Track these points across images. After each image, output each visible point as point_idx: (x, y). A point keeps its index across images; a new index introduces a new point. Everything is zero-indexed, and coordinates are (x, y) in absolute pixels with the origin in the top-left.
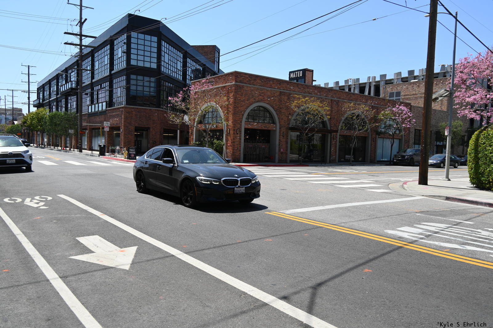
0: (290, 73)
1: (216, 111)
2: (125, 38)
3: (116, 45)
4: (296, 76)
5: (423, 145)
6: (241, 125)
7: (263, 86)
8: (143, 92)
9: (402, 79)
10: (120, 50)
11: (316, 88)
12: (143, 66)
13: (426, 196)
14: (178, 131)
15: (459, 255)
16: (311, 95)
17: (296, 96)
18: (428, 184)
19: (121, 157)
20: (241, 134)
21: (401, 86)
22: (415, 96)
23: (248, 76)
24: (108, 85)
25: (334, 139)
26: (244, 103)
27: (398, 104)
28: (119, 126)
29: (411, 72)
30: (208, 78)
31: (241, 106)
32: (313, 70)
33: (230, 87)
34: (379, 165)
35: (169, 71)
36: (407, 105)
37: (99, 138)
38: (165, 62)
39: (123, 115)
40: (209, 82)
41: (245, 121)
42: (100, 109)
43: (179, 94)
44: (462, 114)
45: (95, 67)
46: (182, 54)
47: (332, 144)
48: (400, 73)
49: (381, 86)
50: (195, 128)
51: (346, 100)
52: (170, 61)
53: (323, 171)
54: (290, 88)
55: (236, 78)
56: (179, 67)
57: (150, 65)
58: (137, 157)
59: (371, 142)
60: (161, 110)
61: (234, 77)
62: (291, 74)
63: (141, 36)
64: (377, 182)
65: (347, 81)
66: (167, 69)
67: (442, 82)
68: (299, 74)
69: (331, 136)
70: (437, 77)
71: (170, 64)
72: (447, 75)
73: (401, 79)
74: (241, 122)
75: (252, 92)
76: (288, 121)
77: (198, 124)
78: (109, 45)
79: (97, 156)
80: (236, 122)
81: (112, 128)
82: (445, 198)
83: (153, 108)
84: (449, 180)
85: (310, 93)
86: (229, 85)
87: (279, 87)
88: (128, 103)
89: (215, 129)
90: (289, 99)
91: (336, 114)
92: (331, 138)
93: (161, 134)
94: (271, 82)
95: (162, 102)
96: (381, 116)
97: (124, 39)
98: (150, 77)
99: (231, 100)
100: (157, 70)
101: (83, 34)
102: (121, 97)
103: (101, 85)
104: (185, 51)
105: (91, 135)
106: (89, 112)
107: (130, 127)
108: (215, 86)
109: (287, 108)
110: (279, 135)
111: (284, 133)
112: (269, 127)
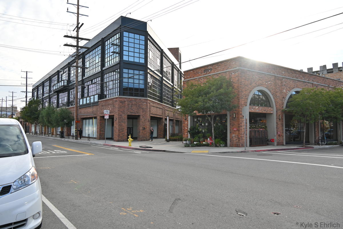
2: (117, 38)
8: (134, 85)
9: (328, 70)
12: (133, 61)
16: (298, 80)
29: (335, 65)
38: (150, 58)
41: (249, 105)
42: (92, 101)
45: (86, 66)
46: (160, 53)
48: (325, 66)
52: (153, 58)
55: (240, 63)
56: (158, 64)
57: (139, 60)
60: (148, 100)
63: (132, 35)
66: (151, 65)
74: (246, 106)
76: (282, 104)
78: (100, 47)
80: (242, 106)
85: (297, 77)
87: (274, 72)
88: (120, 93)
90: (282, 83)
93: (149, 121)
98: (139, 70)
99: (236, 85)
100: (145, 65)
101: (79, 37)
102: (113, 89)
103: (92, 81)
104: (162, 50)
105: (82, 124)
106: (80, 104)
107: (123, 115)
108: (213, 73)
109: (281, 92)
110: (276, 118)
111: (280, 116)
112: (268, 110)
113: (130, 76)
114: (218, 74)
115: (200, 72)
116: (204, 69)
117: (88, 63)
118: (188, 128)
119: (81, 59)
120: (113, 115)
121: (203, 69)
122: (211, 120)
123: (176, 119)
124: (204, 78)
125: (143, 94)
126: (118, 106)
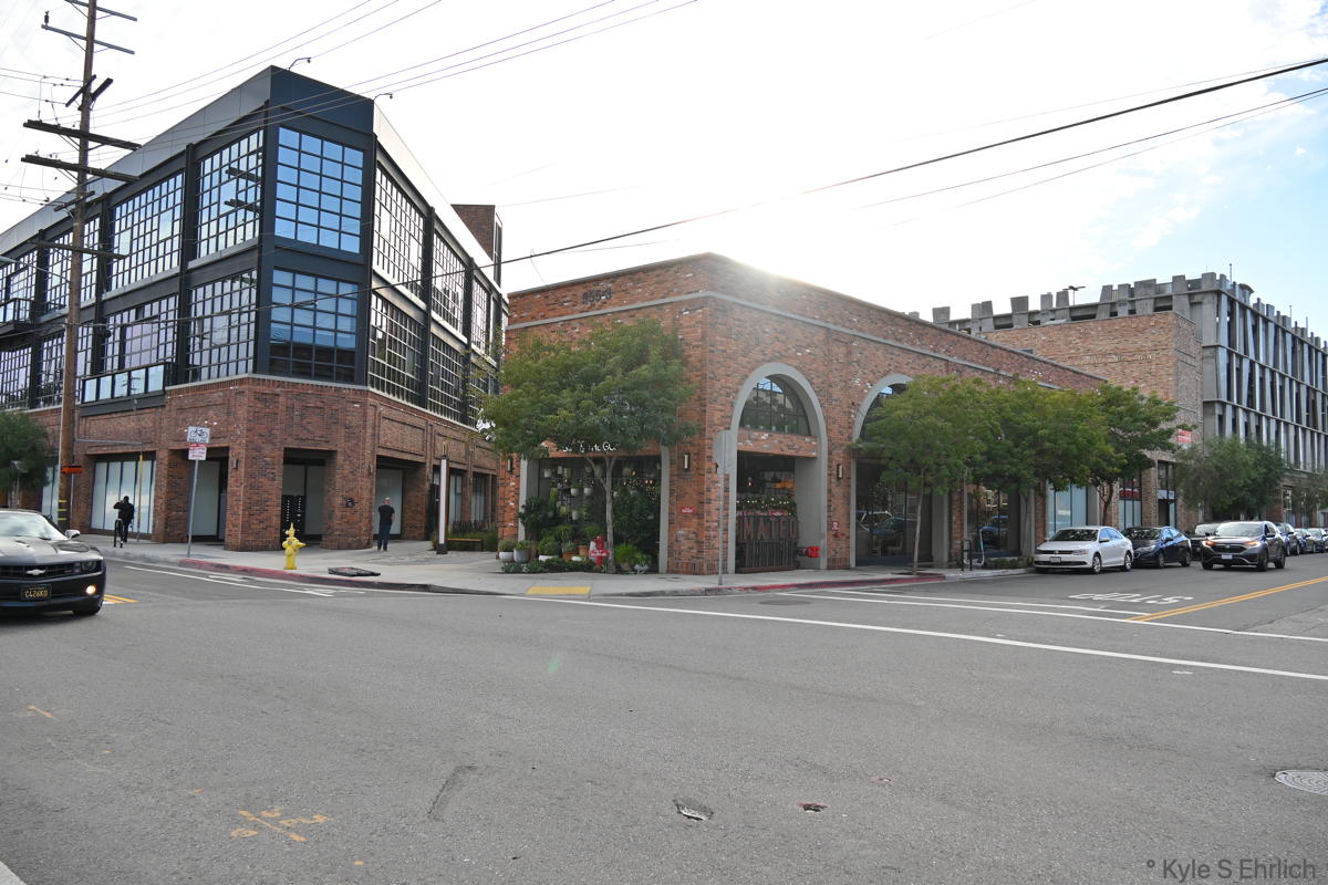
2: (253, 148)
8: (314, 333)
9: (996, 319)
12: (314, 242)
21: (1033, 335)
26: (733, 365)
28: (224, 446)
31: (728, 373)
33: (686, 307)
35: (391, 266)
38: (383, 238)
41: (739, 427)
45: (116, 249)
46: (421, 220)
48: (987, 306)
52: (392, 235)
54: (850, 318)
55: (712, 275)
56: (414, 259)
57: (339, 242)
60: (371, 393)
61: (703, 274)
63: (312, 144)
66: (386, 261)
71: (392, 243)
73: (991, 320)
74: (729, 429)
78: (179, 177)
81: (212, 453)
83: (347, 386)
86: (682, 303)
87: (825, 314)
88: (259, 365)
98: (339, 280)
100: (360, 260)
101: (92, 131)
102: (228, 345)
103: (139, 308)
104: (431, 210)
105: (91, 479)
106: (86, 400)
107: (267, 449)
108: (614, 305)
109: (847, 386)
110: (829, 474)
111: (841, 467)
112: (801, 447)
113: (301, 297)
114: (632, 313)
115: (568, 298)
116: (584, 290)
117: (126, 237)
118: (517, 502)
119: (98, 220)
120: (227, 449)
121: (581, 291)
122: (604, 476)
123: (477, 470)
124: (584, 321)
125: (352, 370)
126: (249, 412)
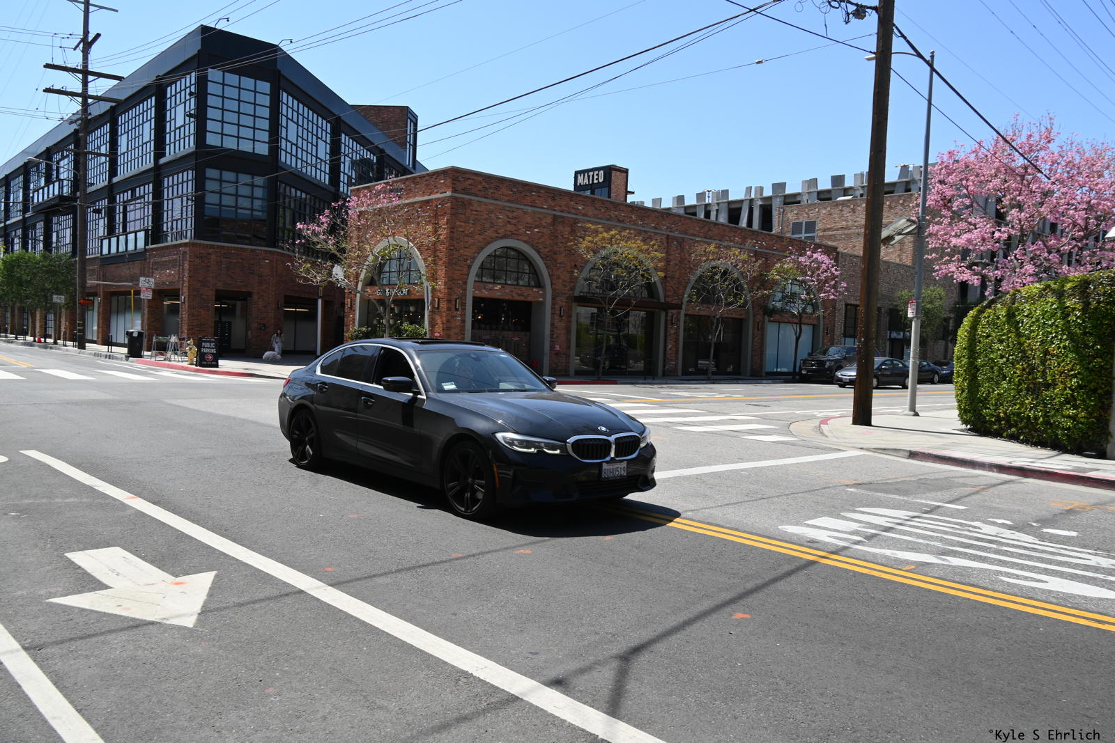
0: (577, 173)
1: (410, 257)
2: (193, 82)
3: (170, 98)
4: (589, 181)
5: (863, 339)
6: (465, 290)
7: (517, 203)
8: (236, 210)
9: (819, 193)
10: (180, 109)
11: (633, 210)
12: (235, 148)
13: (868, 450)
14: (320, 301)
15: (936, 578)
16: (621, 225)
17: (590, 225)
18: (873, 423)
19: (182, 361)
20: (465, 309)
21: (817, 210)
22: (846, 232)
23: (480, 179)
24: (151, 191)
25: (672, 324)
26: (471, 241)
27: (810, 248)
28: (176, 287)
29: (838, 180)
30: (390, 181)
31: (466, 246)
32: (627, 170)
33: (439, 202)
34: (770, 381)
35: (299, 161)
36: (830, 251)
37: (128, 316)
38: (290, 142)
39: (188, 262)
40: (391, 191)
41: (475, 281)
42: (131, 247)
43: (321, 217)
44: (942, 273)
45: (119, 148)
46: (329, 125)
47: (668, 334)
48: (814, 182)
49: (774, 208)
50: (358, 295)
51: (699, 237)
52: (300, 139)
53: (646, 394)
54: (576, 207)
55: (454, 182)
56: (322, 155)
57: (254, 148)
58: (221, 362)
59: (753, 330)
60: (277, 252)
61: (449, 181)
62: (579, 175)
63: (232, 79)
64: (764, 419)
65: (701, 196)
66: (294, 159)
67: (901, 202)
68: (596, 177)
69: (666, 316)
70: (892, 192)
71: (300, 145)
72: (912, 186)
73: (816, 194)
74: (465, 283)
75: (490, 215)
76: (572, 282)
77: (367, 285)
78: (153, 98)
79: (121, 359)
80: (455, 283)
81: (160, 293)
82: (908, 454)
83: (260, 248)
84: (917, 414)
85: (621, 219)
86: (438, 199)
87: (553, 204)
88: (198, 234)
89: (405, 298)
90: (573, 232)
91: (677, 267)
92: (666, 320)
93: (278, 307)
94: (534, 194)
95: (280, 232)
96: (773, 275)
97: (191, 85)
98: (253, 174)
99: (443, 233)
100: (271, 160)
101: (90, 69)
102: (181, 219)
103: (133, 190)
104: (337, 118)
105: (109, 308)
106: (103, 254)
107: (204, 290)
108: (405, 199)
109: (570, 254)
110: (552, 314)
111: (563, 309)
112: (530, 295)
120: (179, 289)
126: (190, 265)
